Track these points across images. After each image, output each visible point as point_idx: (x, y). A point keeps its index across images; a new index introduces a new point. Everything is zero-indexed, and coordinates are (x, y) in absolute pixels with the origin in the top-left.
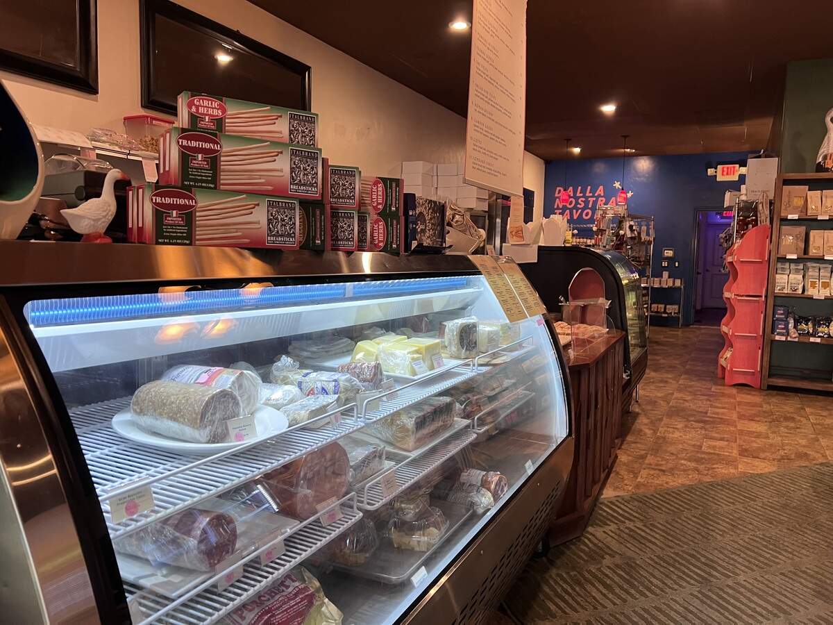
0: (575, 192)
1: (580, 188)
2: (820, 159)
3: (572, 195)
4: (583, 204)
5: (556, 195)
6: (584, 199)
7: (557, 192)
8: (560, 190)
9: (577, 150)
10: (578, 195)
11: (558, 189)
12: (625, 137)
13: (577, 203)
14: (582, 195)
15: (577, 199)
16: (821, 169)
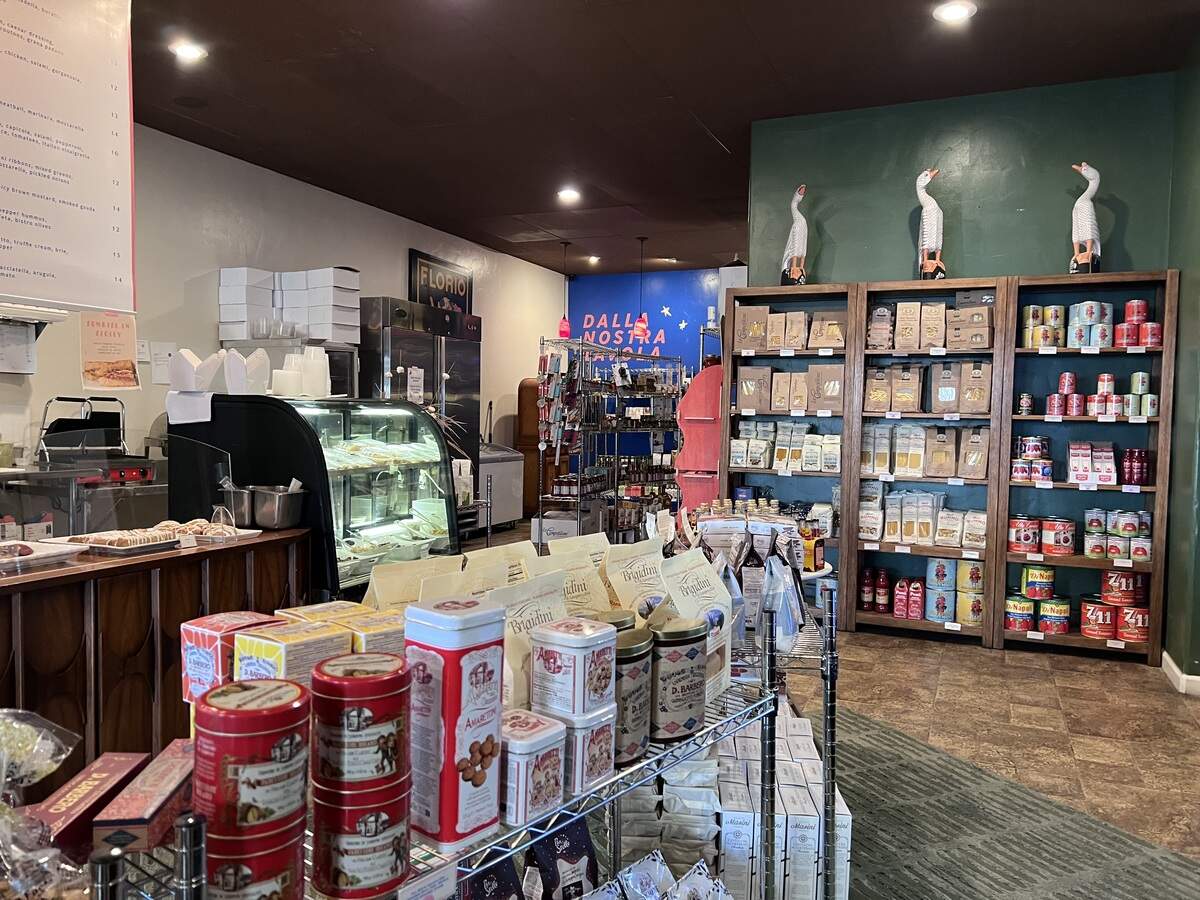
0: (610, 321)
1: (616, 315)
2: (785, 266)
3: (606, 326)
4: (621, 339)
5: (585, 326)
6: (622, 332)
7: (586, 322)
8: (589, 319)
9: (594, 260)
10: (614, 325)
11: (587, 316)
12: (642, 239)
13: (613, 338)
14: (619, 326)
15: (612, 331)
16: (786, 280)
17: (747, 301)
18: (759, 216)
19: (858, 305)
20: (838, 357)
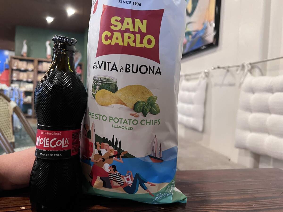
16: (22, 56)
17: (15, 58)
18: (17, 43)
19: (36, 62)
20: (32, 71)
